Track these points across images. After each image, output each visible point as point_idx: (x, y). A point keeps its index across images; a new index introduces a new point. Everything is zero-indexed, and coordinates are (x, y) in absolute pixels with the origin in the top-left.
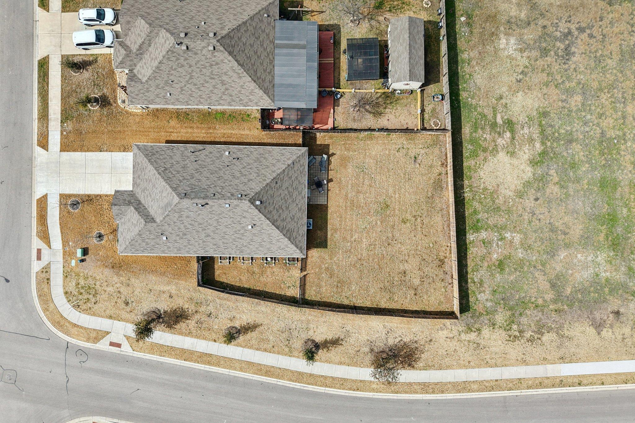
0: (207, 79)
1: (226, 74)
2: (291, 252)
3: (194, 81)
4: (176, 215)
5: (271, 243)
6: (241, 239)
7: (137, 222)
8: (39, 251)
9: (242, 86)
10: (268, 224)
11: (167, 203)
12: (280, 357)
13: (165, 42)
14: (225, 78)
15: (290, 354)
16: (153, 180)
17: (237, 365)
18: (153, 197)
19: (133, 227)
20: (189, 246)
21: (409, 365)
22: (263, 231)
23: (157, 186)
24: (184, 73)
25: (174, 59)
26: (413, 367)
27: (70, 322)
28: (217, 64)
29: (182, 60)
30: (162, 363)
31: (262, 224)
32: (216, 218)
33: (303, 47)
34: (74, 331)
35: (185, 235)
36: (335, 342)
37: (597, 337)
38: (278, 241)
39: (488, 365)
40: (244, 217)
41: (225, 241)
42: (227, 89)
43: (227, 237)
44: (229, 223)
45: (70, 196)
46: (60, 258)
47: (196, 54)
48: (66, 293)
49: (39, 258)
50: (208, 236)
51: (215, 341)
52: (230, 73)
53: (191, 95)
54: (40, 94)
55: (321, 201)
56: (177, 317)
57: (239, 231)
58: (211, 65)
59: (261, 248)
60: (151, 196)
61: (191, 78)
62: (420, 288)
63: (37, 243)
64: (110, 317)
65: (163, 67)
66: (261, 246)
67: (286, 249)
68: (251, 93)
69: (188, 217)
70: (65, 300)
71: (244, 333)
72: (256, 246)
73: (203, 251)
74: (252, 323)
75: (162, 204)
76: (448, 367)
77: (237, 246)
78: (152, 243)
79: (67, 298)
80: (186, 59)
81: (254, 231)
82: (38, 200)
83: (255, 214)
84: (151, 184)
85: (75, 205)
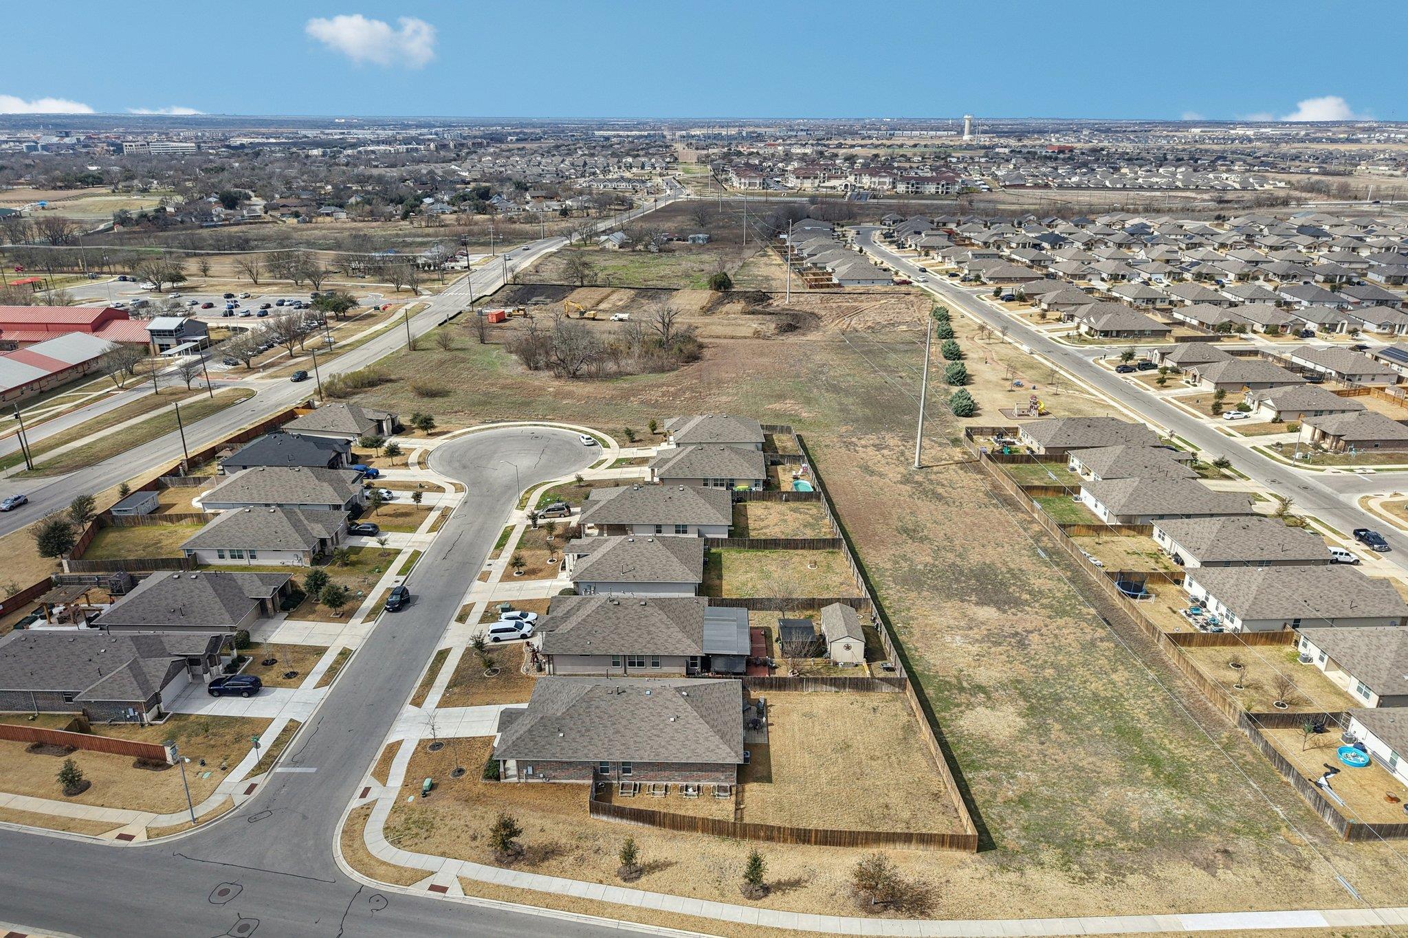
0: (633, 629)
1: (653, 625)
2: (724, 755)
3: (619, 631)
4: (584, 705)
5: (697, 742)
6: (658, 736)
8: (366, 789)
9: (669, 636)
10: (695, 718)
12: (706, 903)
14: (652, 629)
15: (722, 897)
16: (559, 690)
17: (634, 915)
20: (590, 747)
21: (922, 913)
22: (688, 726)
23: (563, 691)
24: (610, 624)
25: (602, 612)
26: (929, 915)
27: (378, 860)
28: (646, 617)
29: (610, 614)
30: (507, 913)
31: (687, 716)
32: (632, 708)
33: (734, 621)
34: (381, 870)
35: (589, 731)
36: (796, 884)
37: (1214, 880)
38: (706, 739)
39: (1051, 913)
40: (667, 708)
41: (638, 739)
42: (652, 639)
43: (641, 733)
44: (647, 714)
45: (433, 739)
46: (394, 794)
47: (626, 608)
48: (387, 828)
49: (363, 796)
50: (618, 732)
51: (601, 882)
52: (659, 624)
53: (613, 644)
54: (431, 669)
55: (760, 739)
56: (547, 853)
57: (658, 725)
58: (640, 618)
59: (683, 750)
60: (553, 701)
61: (616, 628)
62: (912, 821)
63: (367, 782)
64: (443, 854)
65: (590, 619)
66: (684, 746)
67: (717, 751)
68: (678, 642)
69: (597, 707)
70: (382, 838)
71: (648, 872)
72: (678, 747)
73: (606, 754)
74: (662, 861)
76: (987, 917)
77: (652, 747)
78: (543, 743)
79: (386, 833)
81: (676, 726)
82: (388, 745)
83: (680, 703)
84: (555, 693)
85: (437, 746)
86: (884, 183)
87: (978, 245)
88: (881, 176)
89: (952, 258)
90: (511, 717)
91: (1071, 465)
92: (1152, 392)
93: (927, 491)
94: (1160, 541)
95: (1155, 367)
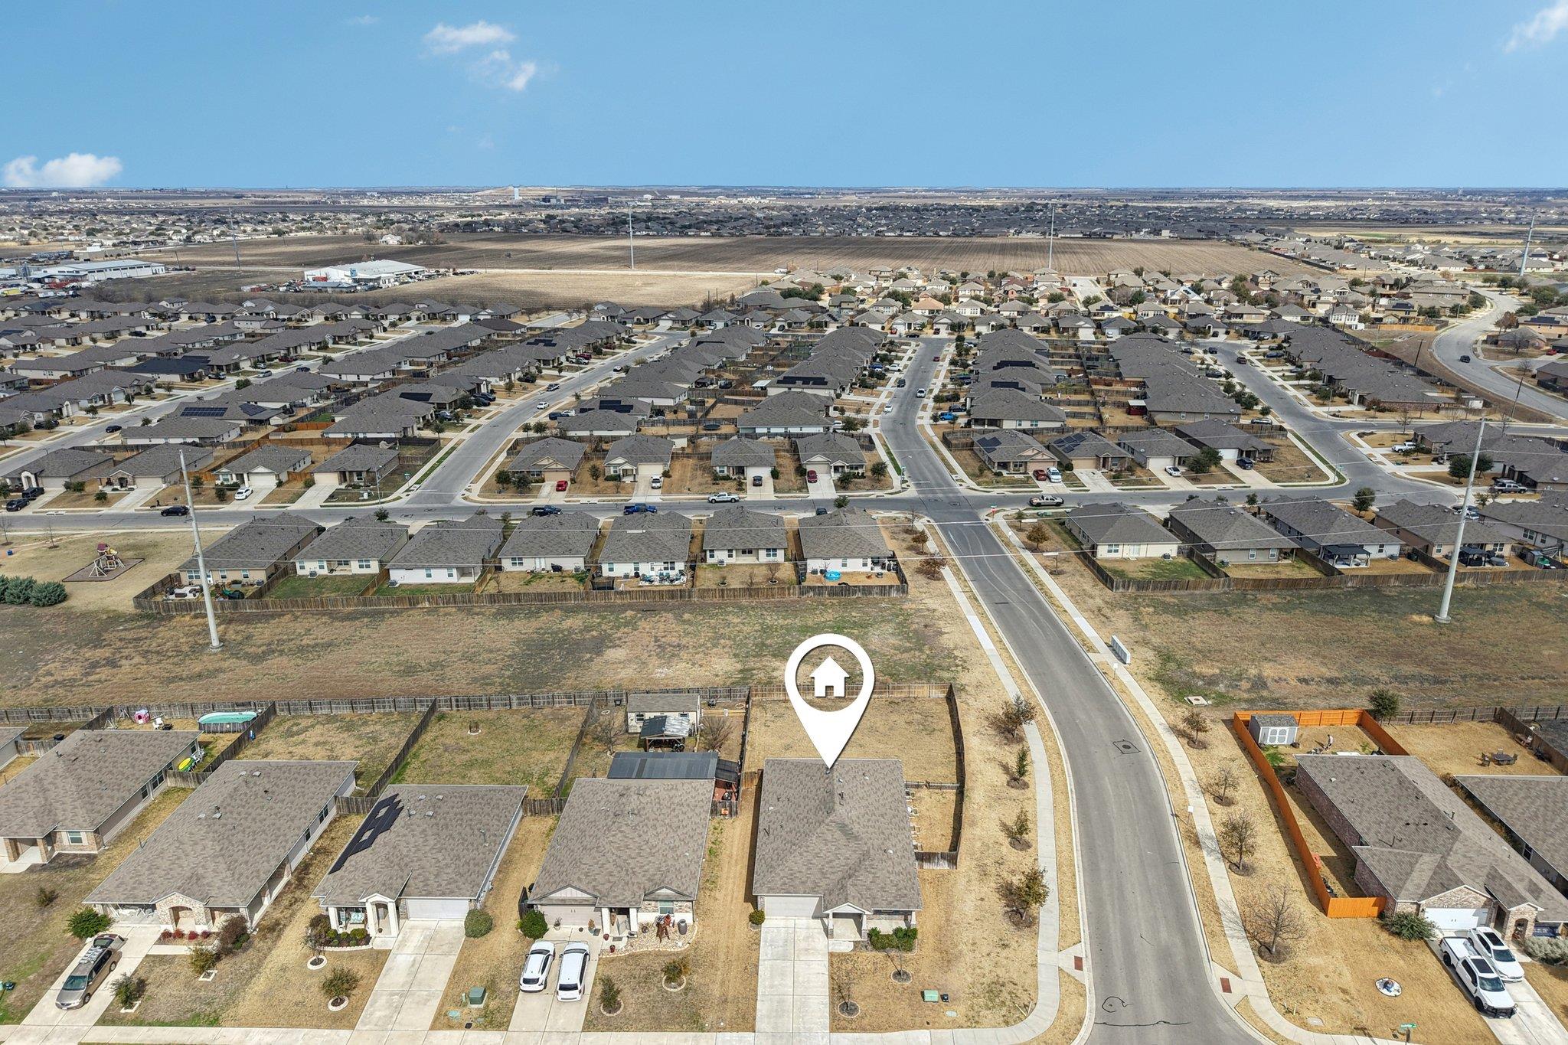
7: (870, 872)
9: (687, 793)
11: (842, 831)
13: (621, 832)
16: (809, 857)
18: (832, 857)
19: (878, 881)
23: (817, 850)
29: (649, 824)
42: (689, 806)
45: (833, 1017)
46: (946, 1034)
47: (644, 809)
48: (1007, 1023)
52: (670, 794)
53: (691, 837)
60: (831, 861)
70: (1022, 1025)
75: (843, 841)
79: (1016, 1021)
80: (648, 819)
84: (814, 861)
85: (848, 1008)
90: (854, 897)
91: (300, 572)
92: (105, 510)
93: (301, 649)
94: (517, 568)
95: (40, 491)
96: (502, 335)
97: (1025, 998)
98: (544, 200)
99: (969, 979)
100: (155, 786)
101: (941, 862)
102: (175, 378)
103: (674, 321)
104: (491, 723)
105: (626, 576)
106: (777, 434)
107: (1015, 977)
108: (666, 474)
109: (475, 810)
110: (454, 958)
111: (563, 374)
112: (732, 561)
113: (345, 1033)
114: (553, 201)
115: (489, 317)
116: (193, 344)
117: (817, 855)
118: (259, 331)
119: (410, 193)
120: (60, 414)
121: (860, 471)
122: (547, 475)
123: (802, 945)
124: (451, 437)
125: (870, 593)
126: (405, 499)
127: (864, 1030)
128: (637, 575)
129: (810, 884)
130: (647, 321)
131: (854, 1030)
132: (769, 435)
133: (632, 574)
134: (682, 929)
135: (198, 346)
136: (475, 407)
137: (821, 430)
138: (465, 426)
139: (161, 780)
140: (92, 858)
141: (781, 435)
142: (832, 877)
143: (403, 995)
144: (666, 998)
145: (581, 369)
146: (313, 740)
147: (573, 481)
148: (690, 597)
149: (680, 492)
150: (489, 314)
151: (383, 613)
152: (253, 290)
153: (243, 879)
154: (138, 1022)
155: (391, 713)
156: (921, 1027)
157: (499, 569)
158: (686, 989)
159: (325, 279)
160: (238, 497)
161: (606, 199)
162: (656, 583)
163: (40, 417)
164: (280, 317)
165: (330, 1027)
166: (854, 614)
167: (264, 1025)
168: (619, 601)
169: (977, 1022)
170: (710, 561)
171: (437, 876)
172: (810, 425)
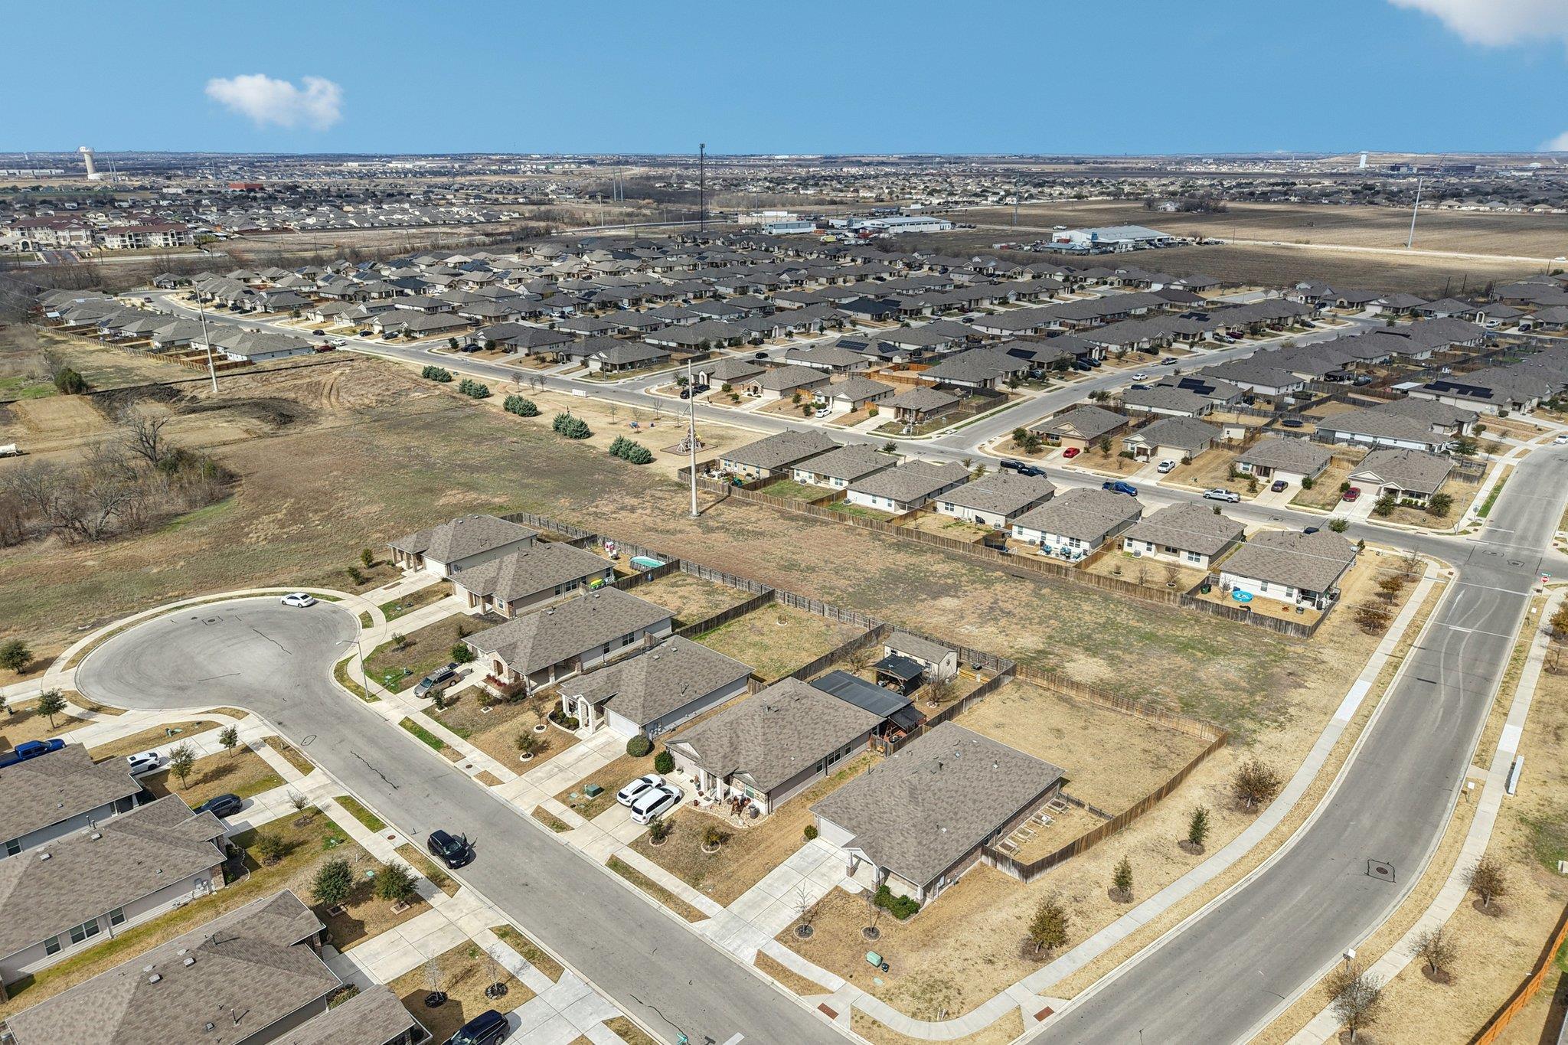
0: (812, 726)
3: (804, 734)
7: (903, 835)
8: (823, 1008)
9: (844, 717)
11: (910, 792)
13: (753, 719)
16: (870, 801)
18: (887, 810)
19: (904, 845)
20: (973, 826)
23: (879, 799)
24: (790, 731)
25: (773, 725)
29: (780, 722)
33: (850, 683)
42: (835, 726)
45: (787, 930)
46: (855, 991)
47: (787, 710)
48: (914, 1015)
49: (832, 1014)
51: (1120, 915)
52: (826, 711)
53: (811, 749)
58: (807, 713)
59: (1026, 786)
60: (885, 813)
61: (799, 733)
63: (809, 1004)
64: (996, 991)
65: (769, 737)
70: (925, 1024)
72: (1021, 786)
73: (988, 824)
75: (905, 800)
77: (1007, 797)
78: (939, 846)
79: (923, 1019)
80: (783, 719)
82: (757, 964)
84: (871, 806)
85: (804, 930)
86: (80, 238)
87: (334, 299)
88: (71, 229)
89: (344, 315)
90: (873, 847)
91: (797, 478)
92: (734, 409)
93: (741, 532)
94: (949, 513)
95: (708, 388)
96: (1175, 306)
97: (955, 1007)
98: (1393, 168)
99: (924, 967)
100: (568, 589)
101: (1012, 869)
102: (867, 317)
103: (1384, 307)
104: (799, 621)
105: (1032, 543)
106: (1360, 443)
107: (968, 987)
108: (1186, 461)
109: (694, 669)
110: (608, 762)
111: (1194, 349)
112: (1150, 554)
113: (514, 775)
114: (1404, 170)
115: (1181, 288)
116: (908, 290)
117: (877, 803)
118: (967, 284)
119: (1245, 161)
120: (769, 336)
121: (1420, 502)
122: (1064, 440)
123: (824, 870)
124: (1026, 393)
125: (1262, 624)
126: (934, 439)
127: (798, 952)
128: (1042, 543)
129: (854, 823)
130: (1351, 304)
131: (790, 947)
132: (1351, 442)
133: (1038, 542)
134: (756, 813)
135: (911, 292)
136: (1071, 369)
137: (1423, 447)
138: (1048, 385)
139: (574, 587)
140: (505, 620)
141: (1366, 444)
142: (876, 825)
143: (561, 770)
144: (696, 852)
145: (1221, 346)
146: (680, 594)
147: (1087, 450)
148: (1066, 575)
149: (1184, 481)
150: (1182, 284)
151: (815, 521)
152: (1002, 247)
153: (536, 658)
154: (437, 719)
155: (745, 592)
156: (842, 976)
157: (935, 509)
158: (714, 855)
159: (1068, 241)
160: (818, 415)
161: (1472, 168)
162: (1053, 555)
163: (755, 334)
164: (997, 273)
165: (510, 768)
166: (1219, 638)
167: (483, 750)
168: (1000, 561)
169: (891, 1000)
170: (1126, 549)
171: (630, 701)
172: (1409, 439)
